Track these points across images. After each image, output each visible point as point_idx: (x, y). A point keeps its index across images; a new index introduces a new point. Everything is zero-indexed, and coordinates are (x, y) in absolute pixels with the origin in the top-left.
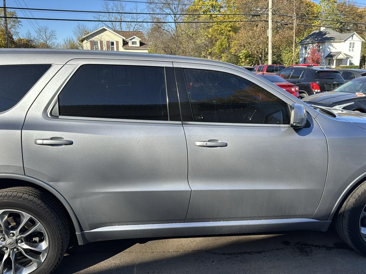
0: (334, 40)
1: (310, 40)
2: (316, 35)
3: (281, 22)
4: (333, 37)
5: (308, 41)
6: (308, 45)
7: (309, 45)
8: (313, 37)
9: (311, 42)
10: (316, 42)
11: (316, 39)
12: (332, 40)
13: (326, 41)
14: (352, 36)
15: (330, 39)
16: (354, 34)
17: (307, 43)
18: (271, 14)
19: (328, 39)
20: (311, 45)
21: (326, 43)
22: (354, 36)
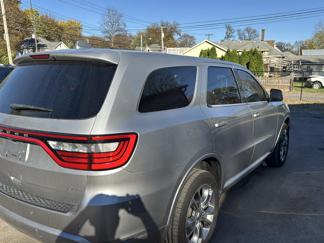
0: (47, 47)
1: (24, 46)
2: (29, 42)
3: (16, 28)
4: (45, 44)
5: (23, 47)
6: (23, 50)
7: (25, 50)
8: (26, 43)
9: (26, 48)
10: (31, 48)
11: (30, 45)
12: (45, 47)
13: (40, 47)
14: (61, 45)
15: (43, 46)
16: (61, 43)
17: (23, 48)
18: (6, 20)
19: (41, 46)
20: (26, 50)
21: (40, 49)
22: (62, 44)
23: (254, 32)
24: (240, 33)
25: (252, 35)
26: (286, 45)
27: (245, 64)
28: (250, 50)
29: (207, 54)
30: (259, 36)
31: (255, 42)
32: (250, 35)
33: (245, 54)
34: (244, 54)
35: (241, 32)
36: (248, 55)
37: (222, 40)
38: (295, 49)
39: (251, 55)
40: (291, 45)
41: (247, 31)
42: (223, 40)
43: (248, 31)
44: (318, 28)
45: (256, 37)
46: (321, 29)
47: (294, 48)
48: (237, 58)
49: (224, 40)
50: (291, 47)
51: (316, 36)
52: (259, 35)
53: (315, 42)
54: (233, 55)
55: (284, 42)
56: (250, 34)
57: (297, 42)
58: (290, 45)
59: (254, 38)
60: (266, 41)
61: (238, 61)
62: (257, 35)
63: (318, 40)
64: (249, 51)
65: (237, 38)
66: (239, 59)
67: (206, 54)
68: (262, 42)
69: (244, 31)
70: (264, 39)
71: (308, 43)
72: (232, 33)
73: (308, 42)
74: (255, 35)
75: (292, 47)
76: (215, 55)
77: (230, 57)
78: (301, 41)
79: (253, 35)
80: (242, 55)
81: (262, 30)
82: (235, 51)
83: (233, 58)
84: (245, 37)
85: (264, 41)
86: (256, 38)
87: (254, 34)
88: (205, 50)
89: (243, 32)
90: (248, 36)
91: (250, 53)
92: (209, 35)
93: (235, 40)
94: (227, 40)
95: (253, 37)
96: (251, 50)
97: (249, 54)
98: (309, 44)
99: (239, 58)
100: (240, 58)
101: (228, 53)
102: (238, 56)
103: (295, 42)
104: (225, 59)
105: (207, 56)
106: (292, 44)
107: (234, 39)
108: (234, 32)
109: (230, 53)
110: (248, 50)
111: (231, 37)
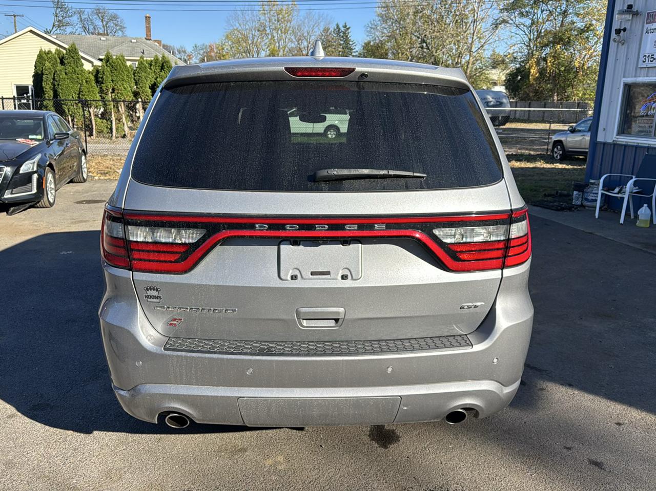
23: (113, 19)
24: (83, 18)
25: (109, 24)
26: (178, 51)
27: (148, 86)
28: (152, 59)
29: (59, 61)
30: (124, 28)
31: (135, 41)
32: (106, 24)
33: (146, 67)
34: (143, 66)
35: (85, 17)
36: (151, 69)
37: (47, 29)
38: (195, 60)
39: (157, 68)
40: (187, 52)
41: (98, 15)
42: (49, 31)
43: (100, 15)
44: (233, 22)
45: (120, 29)
46: (237, 25)
47: (193, 59)
48: (129, 73)
49: (51, 31)
50: (186, 55)
51: (227, 37)
52: (125, 26)
53: (227, 49)
54: (121, 67)
55: (172, 45)
56: (104, 23)
57: (197, 46)
58: (185, 52)
59: (115, 33)
60: (155, 41)
61: (132, 79)
62: (121, 26)
63: (232, 46)
64: (152, 61)
65: (78, 28)
66: (135, 76)
67: (56, 61)
68: (148, 41)
69: (91, 15)
70: (150, 37)
71: (215, 49)
72: (69, 17)
73: (215, 47)
74: (116, 25)
75: (188, 55)
76: (79, 65)
77: (116, 70)
78: (203, 45)
79: (112, 25)
80: (140, 69)
81: (146, 17)
82: (122, 59)
83: (121, 72)
84: (96, 27)
85: (150, 40)
86: (119, 31)
87: (113, 23)
88: (47, 51)
89: (89, 16)
90: (101, 27)
91: (153, 64)
92: (15, 16)
93: (77, 33)
94: (58, 30)
95: (112, 31)
96: (156, 60)
97: (152, 67)
98: (217, 52)
99: (134, 74)
100: (136, 74)
101: (108, 61)
102: (130, 69)
103: (194, 45)
104: (104, 74)
105: (59, 65)
106: (189, 49)
107: (74, 31)
108: (72, 16)
109: (112, 62)
110: (149, 59)
111: (68, 24)
